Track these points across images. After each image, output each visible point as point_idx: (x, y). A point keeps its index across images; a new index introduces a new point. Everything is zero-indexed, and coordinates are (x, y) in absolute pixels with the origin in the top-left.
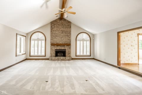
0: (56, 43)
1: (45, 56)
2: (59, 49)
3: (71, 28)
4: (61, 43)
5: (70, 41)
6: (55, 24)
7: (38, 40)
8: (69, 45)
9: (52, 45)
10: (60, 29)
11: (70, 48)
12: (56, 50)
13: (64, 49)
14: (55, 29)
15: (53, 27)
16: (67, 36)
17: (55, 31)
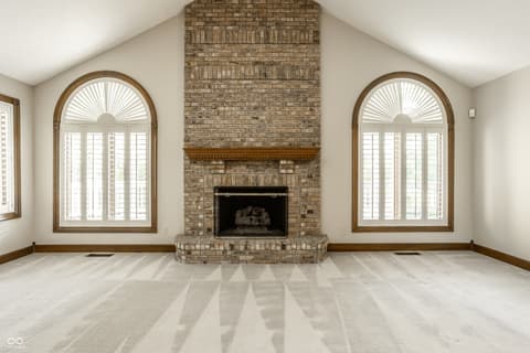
0: (218, 145)
1: (153, 229)
2: (241, 184)
3: (317, 42)
4: (250, 141)
5: (318, 134)
6: (210, 22)
7: (107, 124)
8: (308, 156)
9: (197, 155)
10: (243, 53)
11: (315, 178)
12: (221, 189)
13: (276, 183)
14: (214, 53)
15: (200, 37)
16: (297, 95)
17: (217, 63)
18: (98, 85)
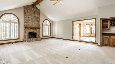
0: (29, 26)
1: (19, 39)
2: (32, 32)
3: (40, 15)
4: (33, 26)
5: (40, 26)
7: (10, 22)
8: (39, 28)
9: (26, 28)
10: (32, 14)
11: (39, 31)
12: (29, 32)
13: (36, 31)
14: (28, 14)
15: (26, 11)
16: (38, 21)
17: (29, 15)
18: (9, 15)
